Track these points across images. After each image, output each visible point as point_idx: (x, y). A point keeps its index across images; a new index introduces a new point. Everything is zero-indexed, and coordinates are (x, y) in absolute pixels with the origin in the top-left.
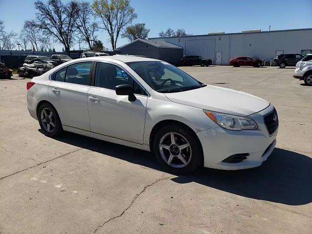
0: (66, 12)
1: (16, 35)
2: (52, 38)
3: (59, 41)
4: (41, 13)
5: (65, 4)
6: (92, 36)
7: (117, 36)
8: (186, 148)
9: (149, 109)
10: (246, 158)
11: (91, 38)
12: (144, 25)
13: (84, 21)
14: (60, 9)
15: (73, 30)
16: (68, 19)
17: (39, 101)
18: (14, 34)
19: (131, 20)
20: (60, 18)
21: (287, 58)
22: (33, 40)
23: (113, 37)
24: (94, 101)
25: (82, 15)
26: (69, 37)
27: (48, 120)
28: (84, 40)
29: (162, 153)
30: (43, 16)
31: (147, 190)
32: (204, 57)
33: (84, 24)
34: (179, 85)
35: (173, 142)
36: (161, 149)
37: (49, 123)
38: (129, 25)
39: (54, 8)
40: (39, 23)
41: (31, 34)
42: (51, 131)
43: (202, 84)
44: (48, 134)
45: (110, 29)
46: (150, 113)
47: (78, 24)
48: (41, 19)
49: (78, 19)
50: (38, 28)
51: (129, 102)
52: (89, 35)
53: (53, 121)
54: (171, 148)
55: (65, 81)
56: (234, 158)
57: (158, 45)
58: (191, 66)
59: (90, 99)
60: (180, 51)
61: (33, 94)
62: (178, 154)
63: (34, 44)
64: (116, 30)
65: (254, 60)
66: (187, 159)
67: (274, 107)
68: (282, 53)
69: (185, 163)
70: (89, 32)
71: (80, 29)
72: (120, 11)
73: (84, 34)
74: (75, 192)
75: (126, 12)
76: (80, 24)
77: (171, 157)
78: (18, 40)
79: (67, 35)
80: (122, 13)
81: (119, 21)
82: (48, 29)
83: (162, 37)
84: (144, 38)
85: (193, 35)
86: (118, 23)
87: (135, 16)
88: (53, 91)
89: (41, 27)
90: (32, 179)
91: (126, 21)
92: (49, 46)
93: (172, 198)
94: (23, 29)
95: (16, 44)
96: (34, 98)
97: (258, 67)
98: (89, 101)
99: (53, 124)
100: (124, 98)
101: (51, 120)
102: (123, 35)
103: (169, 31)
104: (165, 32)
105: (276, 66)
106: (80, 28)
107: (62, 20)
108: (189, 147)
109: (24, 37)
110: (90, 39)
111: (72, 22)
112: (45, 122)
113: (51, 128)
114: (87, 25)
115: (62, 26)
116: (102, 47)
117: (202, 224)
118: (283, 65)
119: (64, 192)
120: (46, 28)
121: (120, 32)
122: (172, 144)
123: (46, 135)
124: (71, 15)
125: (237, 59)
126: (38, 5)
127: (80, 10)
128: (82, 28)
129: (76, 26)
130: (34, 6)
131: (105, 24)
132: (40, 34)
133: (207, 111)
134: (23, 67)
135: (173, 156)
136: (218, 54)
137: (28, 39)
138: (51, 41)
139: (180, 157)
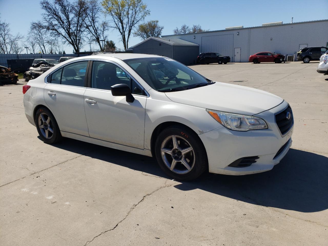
0: (74, 12)
1: (23, 37)
2: (60, 40)
3: (67, 42)
4: (48, 14)
5: (71, 3)
6: (102, 35)
7: (129, 35)
8: (189, 153)
9: (149, 110)
10: (256, 162)
11: (102, 38)
12: (157, 22)
13: (93, 20)
14: (67, 8)
15: (82, 30)
16: (76, 19)
17: (35, 106)
18: (21, 37)
19: (143, 17)
20: (68, 18)
21: (311, 51)
22: (41, 43)
23: (124, 36)
24: (90, 103)
25: (91, 14)
26: (78, 38)
27: (46, 126)
28: (94, 40)
29: (164, 158)
30: (50, 17)
31: (145, 199)
32: (221, 54)
33: (94, 23)
34: (184, 83)
35: (175, 146)
36: (163, 153)
37: (47, 129)
38: (141, 23)
39: (60, 7)
40: (46, 24)
41: (38, 36)
42: (50, 138)
43: (211, 81)
44: (47, 141)
45: (121, 28)
46: (150, 115)
47: (87, 23)
48: (48, 20)
49: (87, 18)
50: (45, 29)
51: (127, 103)
52: (99, 35)
53: (51, 127)
54: (174, 152)
55: (61, 83)
56: (241, 162)
57: (171, 43)
58: (208, 64)
59: (87, 102)
60: (197, 48)
61: (29, 99)
62: (181, 159)
63: (42, 46)
64: (128, 28)
65: (276, 55)
66: (190, 164)
67: (288, 104)
68: (305, 46)
69: (189, 169)
70: (99, 32)
71: (89, 29)
72: (131, 7)
73: (94, 34)
74: (67, 203)
75: (138, 9)
76: (89, 23)
77: (174, 162)
78: (26, 43)
79: (76, 36)
80: (134, 10)
81: (130, 19)
82: (56, 30)
83: (177, 34)
84: (157, 36)
85: (209, 31)
86: (130, 21)
87: (148, 13)
88: (49, 94)
89: (48, 29)
90: (22, 190)
91: (138, 19)
92: (58, 49)
93: (172, 207)
94: (30, 31)
95: (24, 48)
96: (30, 102)
97: (280, 62)
98: (86, 103)
99: (50, 130)
100: (122, 99)
101: (49, 126)
102: (135, 33)
103: (184, 28)
104: (180, 28)
105: (299, 60)
106: (89, 27)
107: (70, 20)
108: (192, 151)
109: (31, 39)
110: (100, 39)
111: (81, 22)
112: (43, 129)
113: (50, 134)
114: (97, 25)
115: (70, 26)
116: (114, 48)
117: (203, 236)
118: (307, 60)
119: (55, 204)
120: (53, 30)
121: (132, 31)
122: (174, 148)
123: (44, 143)
124: (79, 15)
125: (257, 55)
126: (44, 5)
127: (88, 8)
128: (91, 28)
129: (85, 25)
130: (40, 6)
131: (116, 23)
132: (48, 36)
133: (210, 111)
134: (29, 71)
135: (176, 161)
136: (237, 50)
137: (36, 42)
138: (60, 43)
139: (183, 162)
